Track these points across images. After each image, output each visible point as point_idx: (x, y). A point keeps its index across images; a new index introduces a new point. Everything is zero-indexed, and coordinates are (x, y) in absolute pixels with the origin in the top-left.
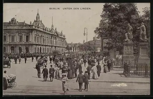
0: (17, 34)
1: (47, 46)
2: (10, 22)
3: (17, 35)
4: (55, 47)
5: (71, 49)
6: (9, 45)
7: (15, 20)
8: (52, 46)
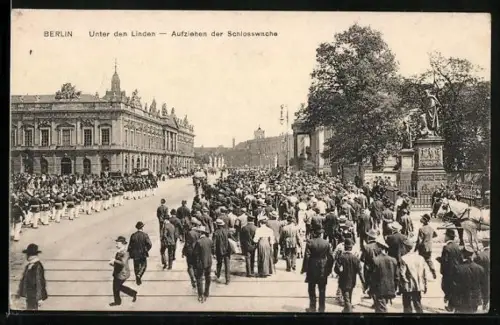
0: (79, 123)
1: (155, 154)
2: (57, 94)
3: (79, 126)
4: (172, 156)
5: (208, 163)
6: (58, 153)
7: (73, 88)
8: (164, 155)
